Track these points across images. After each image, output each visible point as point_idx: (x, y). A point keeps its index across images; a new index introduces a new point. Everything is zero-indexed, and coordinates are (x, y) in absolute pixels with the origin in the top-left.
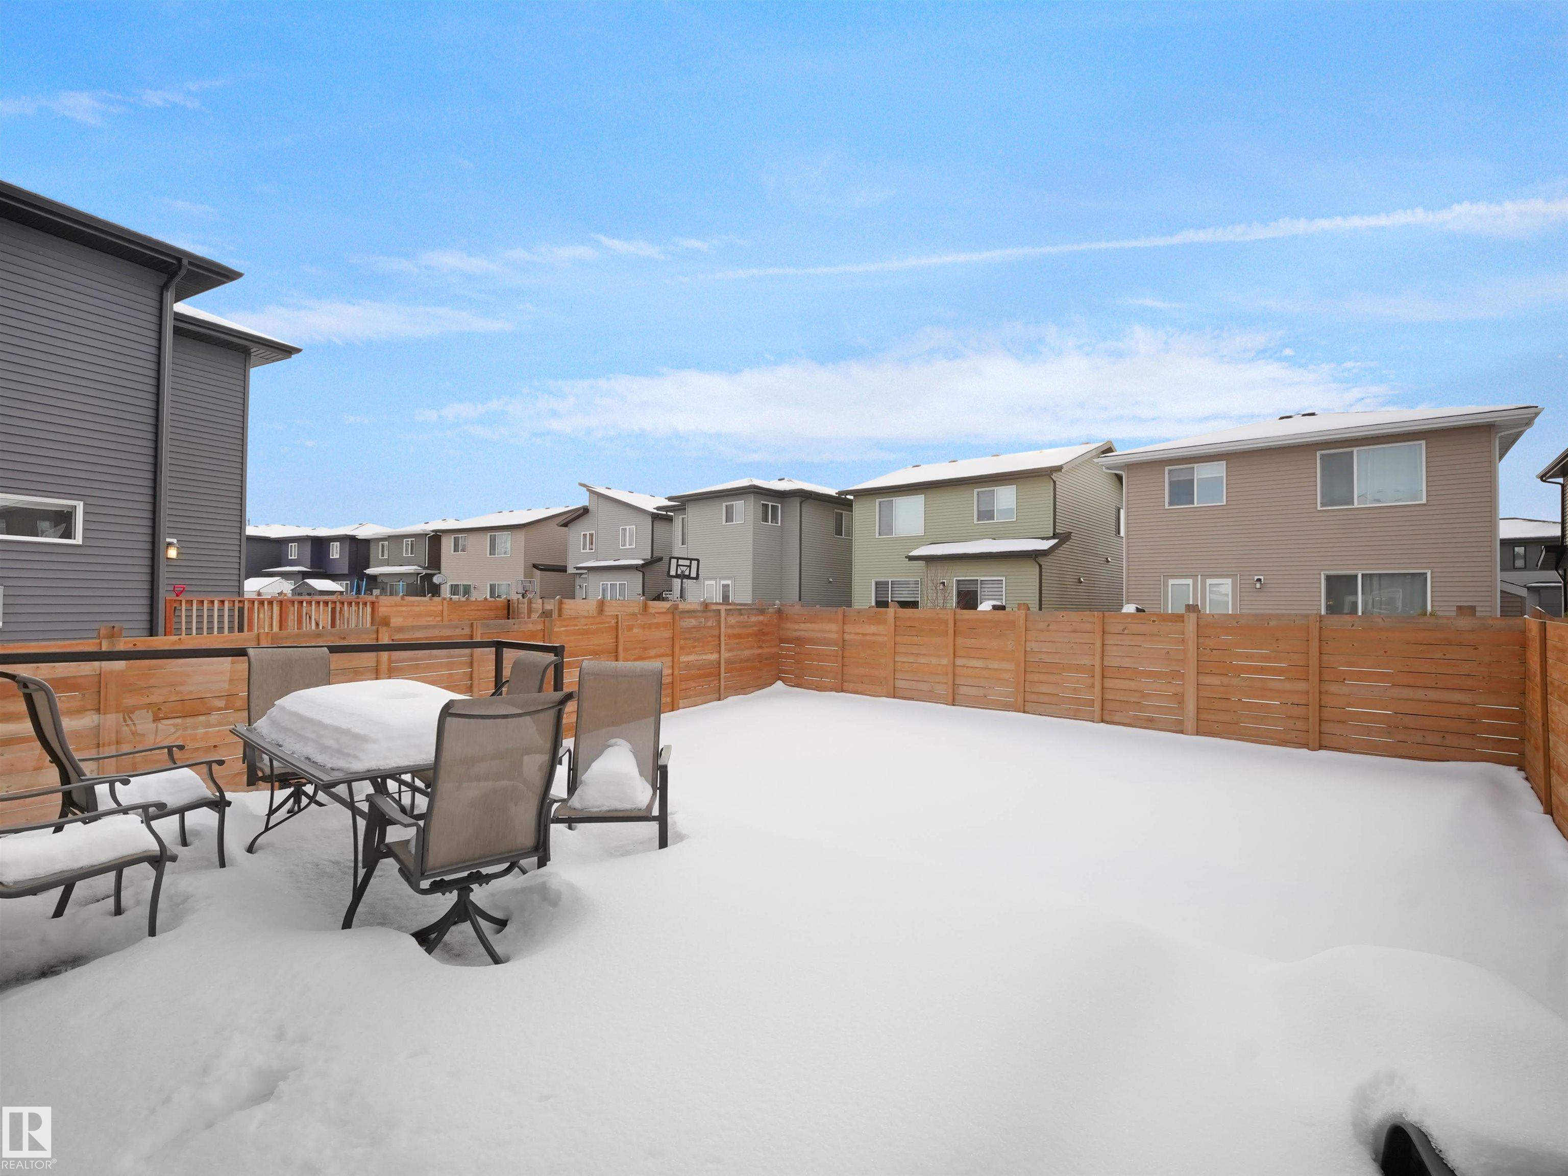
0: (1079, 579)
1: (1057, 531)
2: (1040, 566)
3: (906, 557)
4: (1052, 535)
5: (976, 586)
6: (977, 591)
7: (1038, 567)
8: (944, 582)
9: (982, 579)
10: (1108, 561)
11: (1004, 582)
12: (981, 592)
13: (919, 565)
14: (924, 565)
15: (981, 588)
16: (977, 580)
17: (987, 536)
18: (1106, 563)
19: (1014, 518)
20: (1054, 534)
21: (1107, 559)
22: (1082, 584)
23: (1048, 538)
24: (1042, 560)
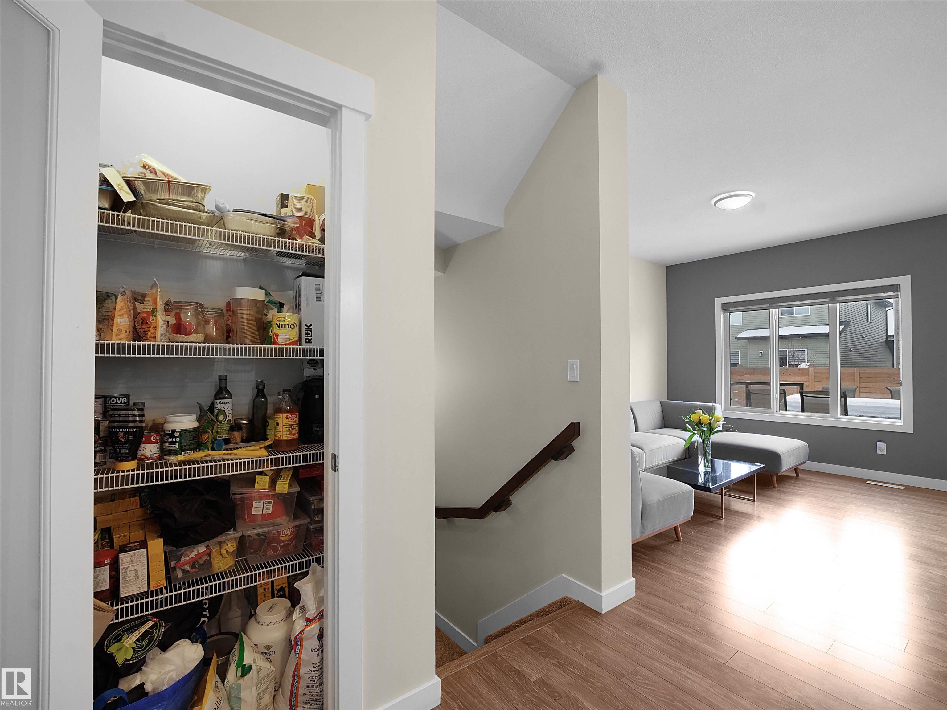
0: (850, 349)
3: (735, 338)
5: (786, 354)
6: (786, 357)
8: (762, 352)
10: (863, 337)
11: (806, 352)
12: (789, 358)
13: (743, 342)
14: (747, 342)
15: (789, 355)
16: (787, 351)
17: (791, 325)
18: (862, 338)
19: (808, 314)
21: (863, 336)
22: (851, 352)
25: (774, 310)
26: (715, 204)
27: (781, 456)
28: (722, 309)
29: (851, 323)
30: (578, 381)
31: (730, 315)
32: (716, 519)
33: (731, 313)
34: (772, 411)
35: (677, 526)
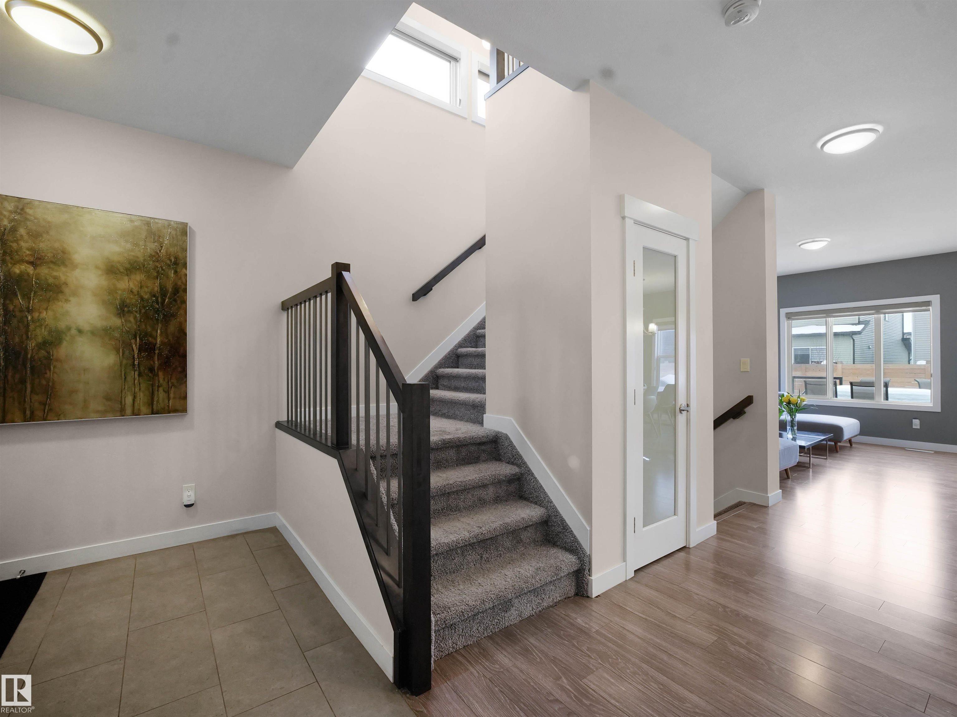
1: (861, 320)
2: (854, 340)
4: (858, 322)
6: (809, 355)
7: (852, 341)
9: (812, 348)
12: (811, 355)
15: (811, 353)
16: (809, 349)
20: (859, 322)
23: (856, 324)
24: (855, 337)
25: (829, 319)
26: (800, 246)
27: (843, 428)
28: (786, 317)
29: (870, 322)
30: (748, 371)
31: (792, 322)
32: (806, 469)
33: (793, 321)
34: (828, 397)
35: (788, 468)
